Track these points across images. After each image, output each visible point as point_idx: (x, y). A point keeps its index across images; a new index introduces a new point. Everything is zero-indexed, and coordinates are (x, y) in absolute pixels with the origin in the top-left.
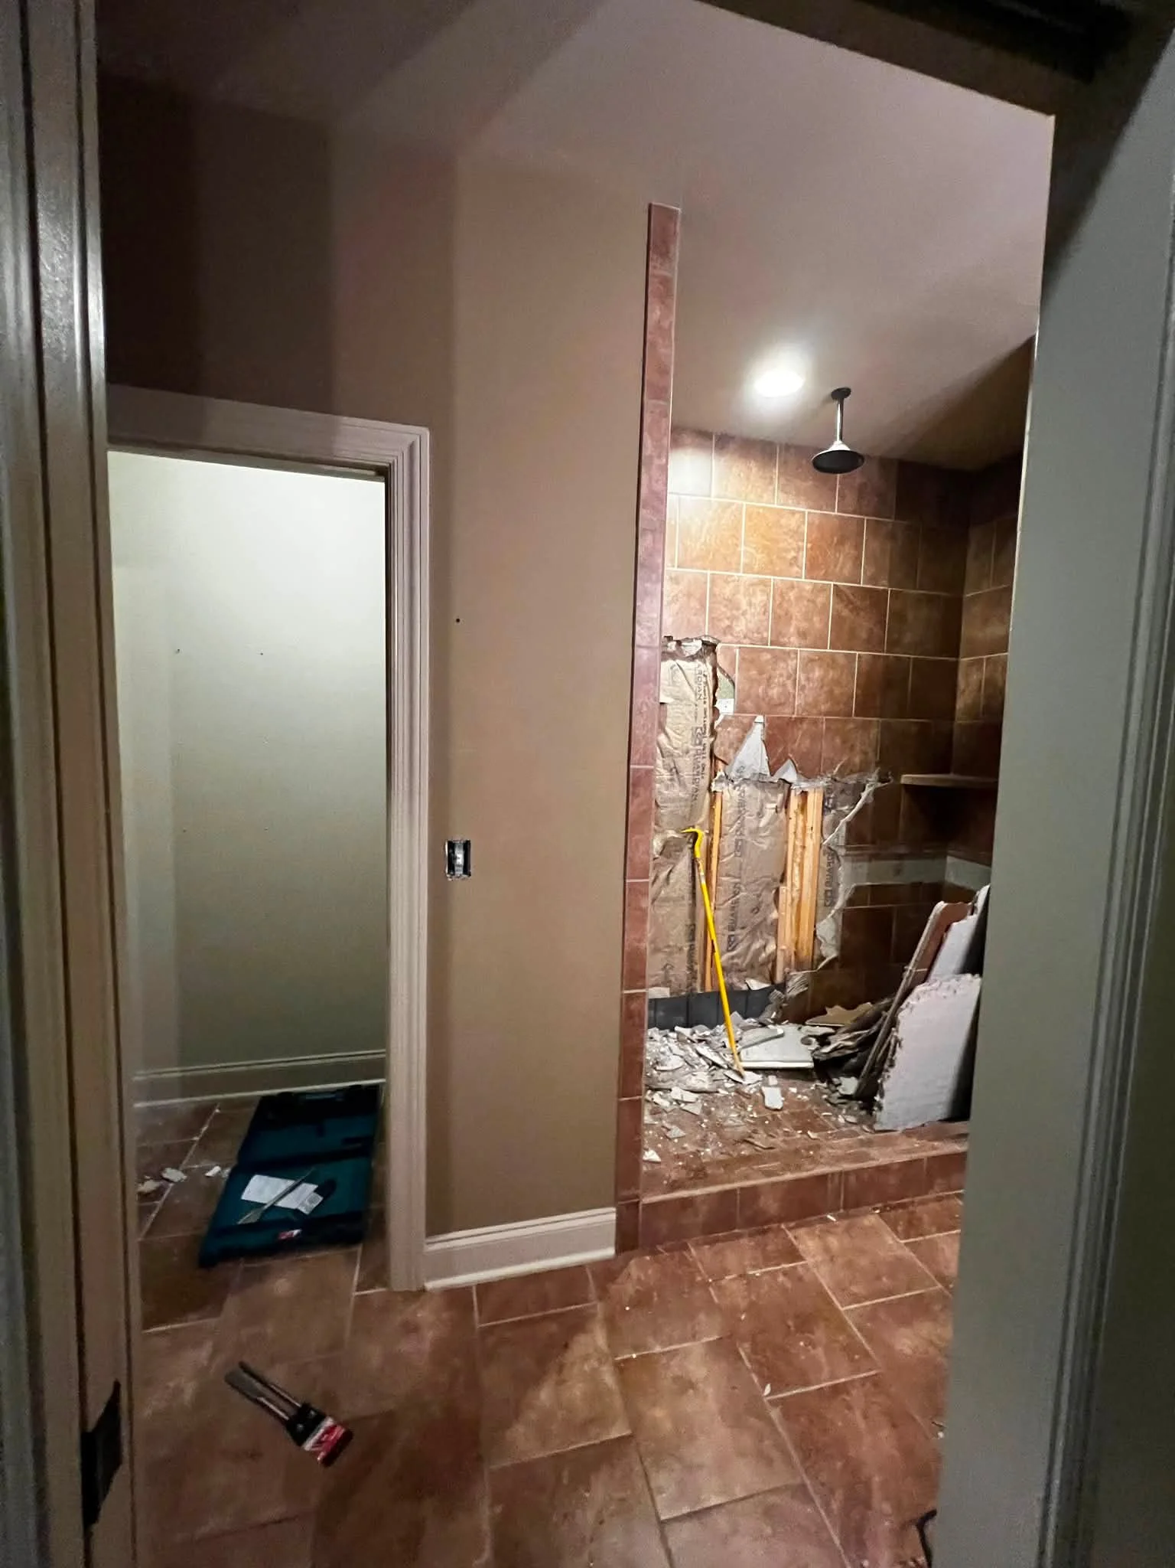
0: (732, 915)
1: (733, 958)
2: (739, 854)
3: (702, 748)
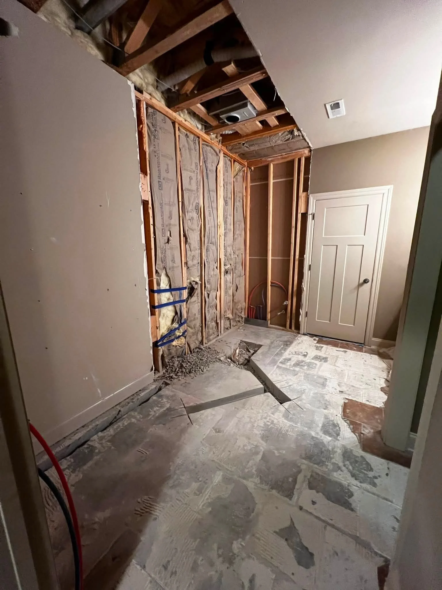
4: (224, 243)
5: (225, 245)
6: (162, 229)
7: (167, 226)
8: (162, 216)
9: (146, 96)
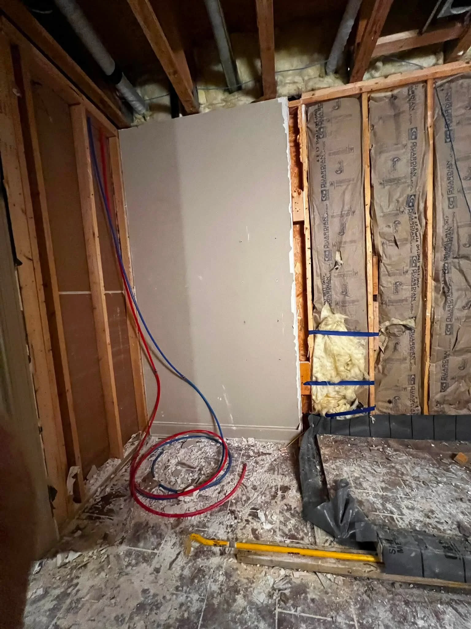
0: (444, 370)
1: (445, 396)
2: (448, 333)
3: (417, 268)
7: (335, 245)
8: (325, 234)
9: (305, 96)
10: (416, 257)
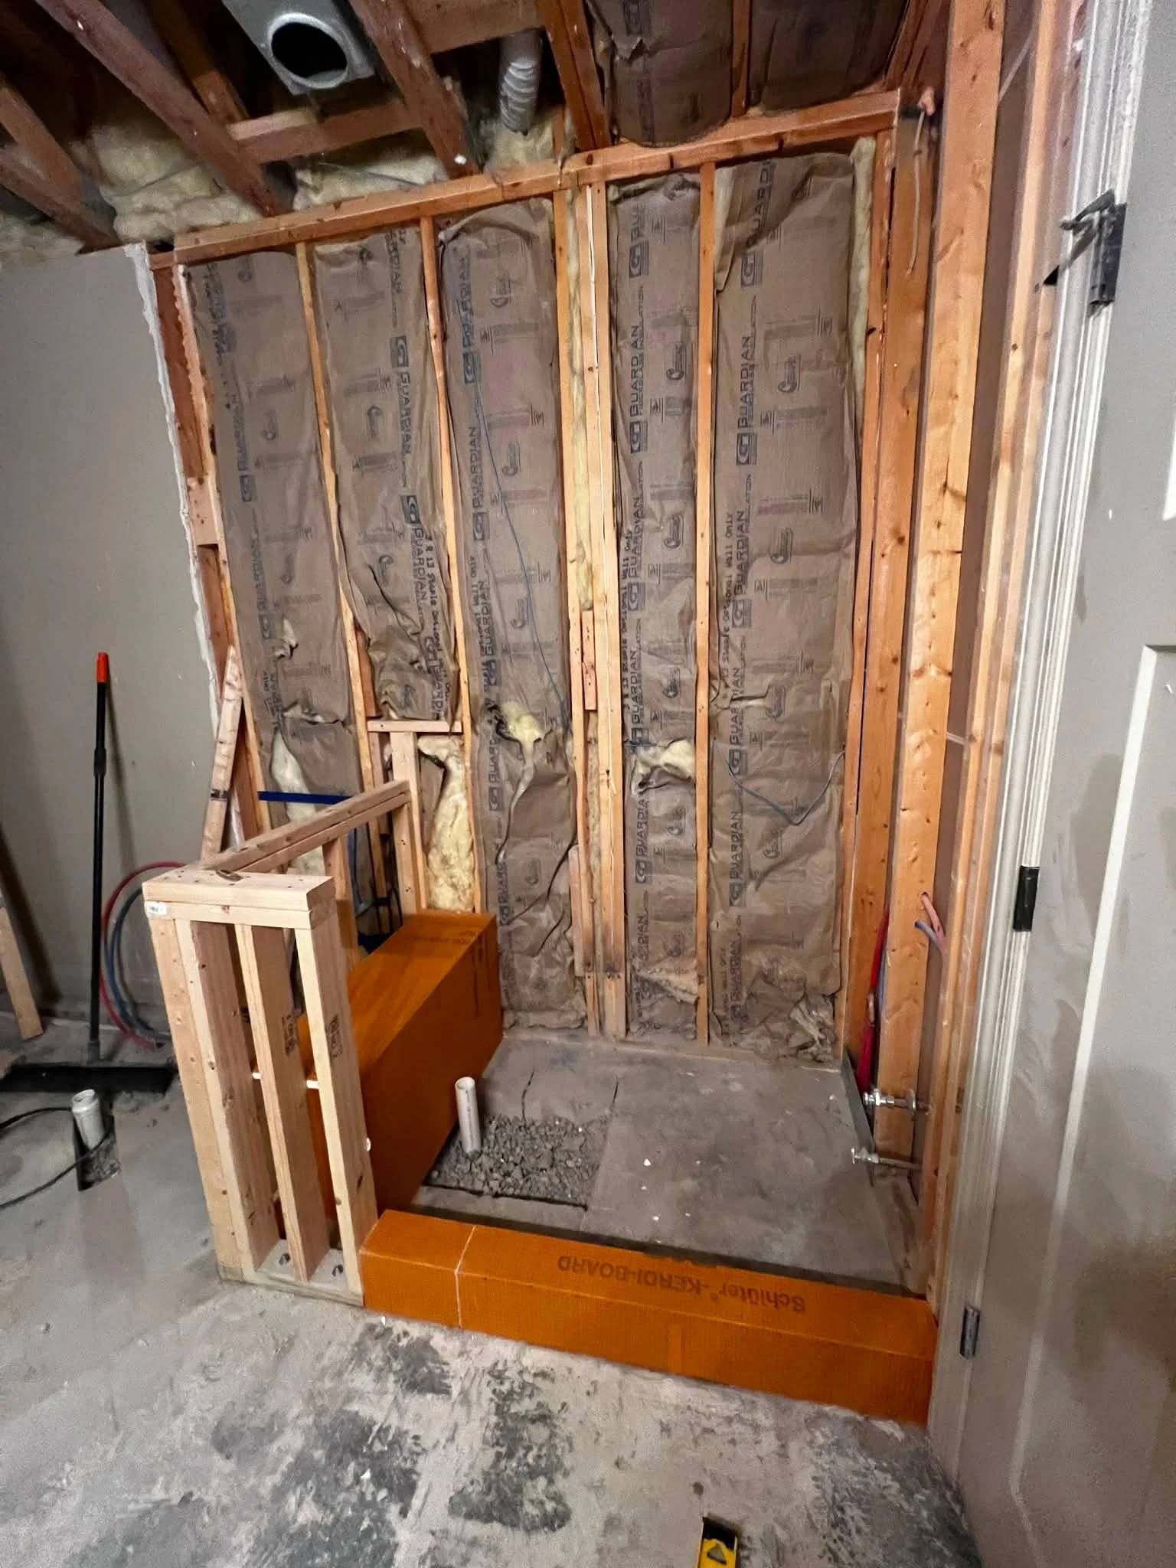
2: (495, 807)
3: (438, 664)
4: (623, 642)
5: (632, 646)
6: (261, 618)
7: (276, 605)
8: (256, 577)
9: (181, 245)
10: (432, 639)
